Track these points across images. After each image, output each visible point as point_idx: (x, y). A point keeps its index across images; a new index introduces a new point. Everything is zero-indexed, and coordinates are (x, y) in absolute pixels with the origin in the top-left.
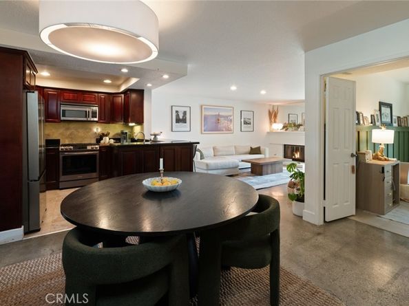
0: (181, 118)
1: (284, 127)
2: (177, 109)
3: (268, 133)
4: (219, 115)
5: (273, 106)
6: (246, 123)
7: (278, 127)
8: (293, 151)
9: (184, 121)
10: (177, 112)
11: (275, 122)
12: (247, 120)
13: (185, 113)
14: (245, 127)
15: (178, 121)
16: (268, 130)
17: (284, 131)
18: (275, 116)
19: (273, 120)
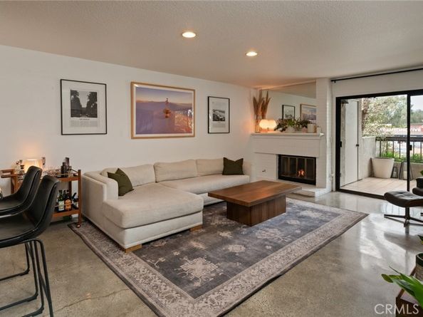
0: (84, 105)
1: (279, 126)
2: (76, 87)
3: (253, 135)
4: (167, 102)
5: (261, 91)
6: (216, 118)
7: (269, 124)
8: (293, 166)
9: (91, 111)
10: (74, 93)
11: (263, 117)
12: (219, 114)
13: (93, 96)
14: (214, 126)
15: (77, 111)
16: (253, 132)
17: (278, 132)
18: (264, 108)
19: (260, 113)
